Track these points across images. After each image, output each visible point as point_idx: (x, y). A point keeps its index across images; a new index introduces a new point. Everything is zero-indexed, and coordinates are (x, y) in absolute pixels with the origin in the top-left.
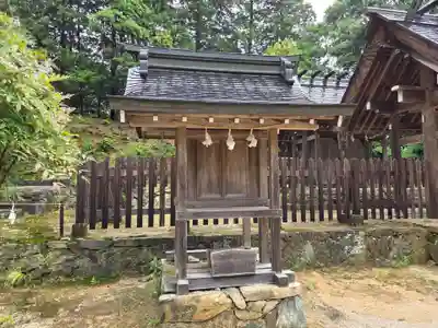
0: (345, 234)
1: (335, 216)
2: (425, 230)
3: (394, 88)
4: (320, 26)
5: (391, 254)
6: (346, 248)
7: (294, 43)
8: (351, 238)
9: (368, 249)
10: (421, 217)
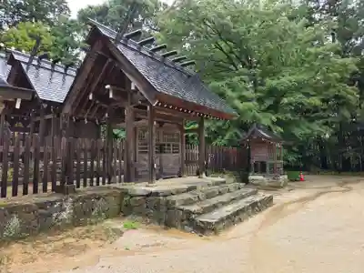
0: (54, 202)
1: (49, 187)
2: (119, 192)
3: (108, 87)
4: (72, 21)
5: (93, 213)
6: (55, 215)
7: (49, 29)
8: (61, 205)
9: (75, 212)
10: (120, 182)
